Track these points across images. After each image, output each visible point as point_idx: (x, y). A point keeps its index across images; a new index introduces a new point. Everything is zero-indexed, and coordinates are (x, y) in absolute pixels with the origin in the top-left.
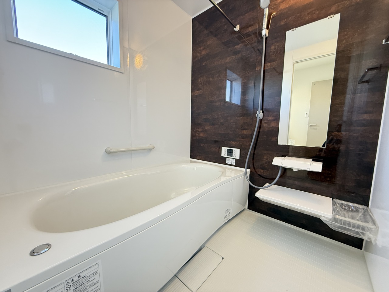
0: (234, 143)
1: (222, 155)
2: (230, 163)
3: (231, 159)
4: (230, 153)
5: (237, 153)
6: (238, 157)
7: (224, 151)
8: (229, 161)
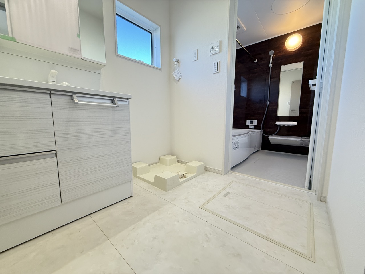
0: (254, 117)
1: (247, 124)
2: (251, 128)
3: (252, 126)
4: (252, 123)
5: (255, 122)
6: (256, 124)
7: (248, 122)
8: (250, 127)
